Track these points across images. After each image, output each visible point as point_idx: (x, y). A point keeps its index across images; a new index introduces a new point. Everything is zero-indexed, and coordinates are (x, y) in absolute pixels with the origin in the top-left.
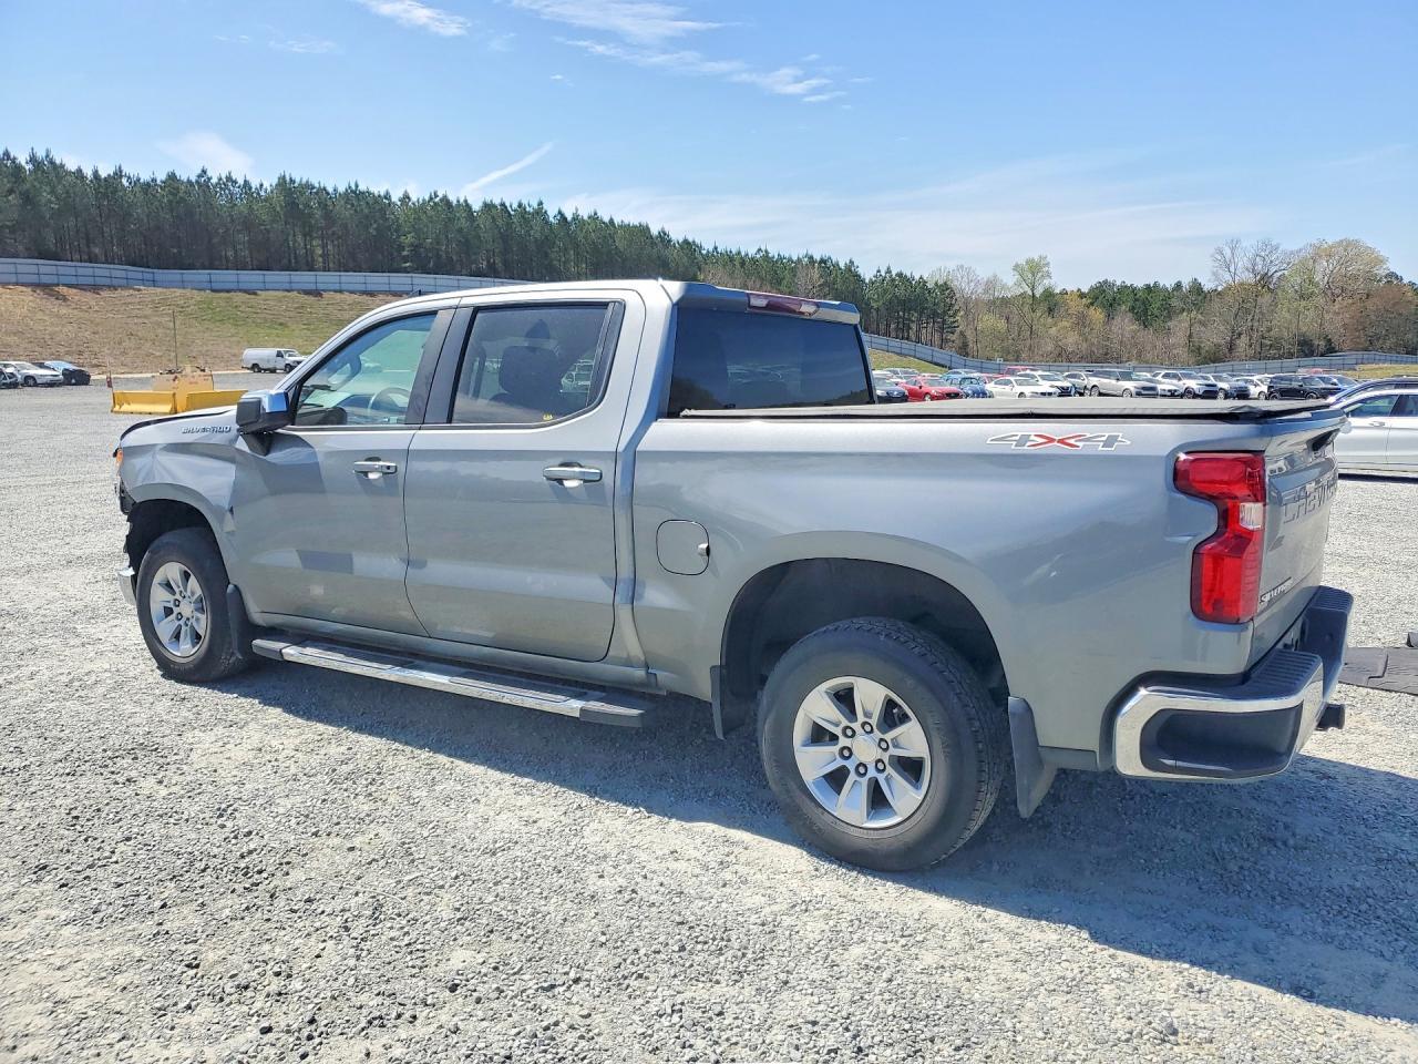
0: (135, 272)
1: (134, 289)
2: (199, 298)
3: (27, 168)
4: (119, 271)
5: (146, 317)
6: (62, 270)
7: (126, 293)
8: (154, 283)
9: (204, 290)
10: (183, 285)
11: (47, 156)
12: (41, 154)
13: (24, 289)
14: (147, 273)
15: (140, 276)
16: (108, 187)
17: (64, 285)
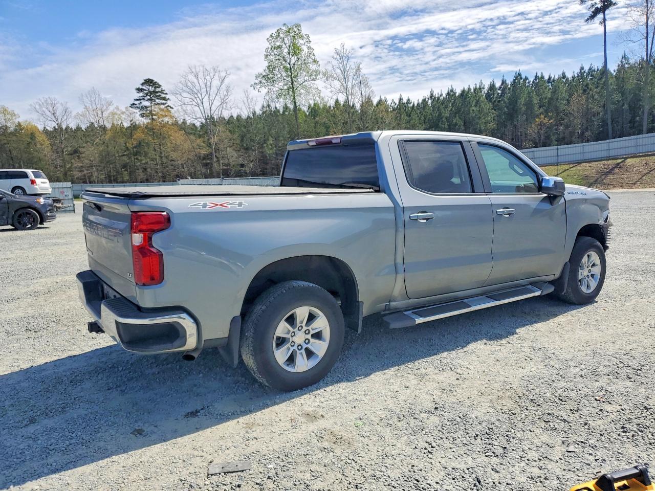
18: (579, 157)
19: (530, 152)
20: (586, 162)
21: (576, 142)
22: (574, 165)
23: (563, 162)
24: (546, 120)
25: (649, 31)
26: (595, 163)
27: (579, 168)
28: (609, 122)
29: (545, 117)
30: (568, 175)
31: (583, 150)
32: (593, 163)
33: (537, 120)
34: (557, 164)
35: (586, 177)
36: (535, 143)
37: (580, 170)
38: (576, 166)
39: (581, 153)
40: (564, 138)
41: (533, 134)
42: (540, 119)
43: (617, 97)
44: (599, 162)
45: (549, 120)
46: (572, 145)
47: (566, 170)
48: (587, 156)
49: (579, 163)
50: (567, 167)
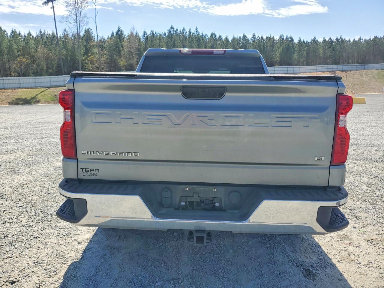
0: (359, 66)
1: (357, 71)
2: (376, 72)
3: (335, 41)
4: (355, 66)
5: (359, 78)
6: (339, 67)
7: (354, 72)
8: (364, 68)
9: (379, 69)
10: (373, 68)
11: (341, 37)
12: (339, 37)
13: (327, 72)
14: (363, 66)
15: (360, 67)
16: (356, 43)
17: (339, 71)
18: (48, 84)
19: (17, 79)
20: (53, 87)
21: (45, 75)
22: (47, 89)
23: (39, 87)
24: (24, 60)
25: (77, 19)
26: (58, 88)
27: (50, 91)
28: (62, 65)
29: (23, 58)
30: (45, 95)
31: (50, 80)
32: (57, 88)
33: (19, 59)
34: (36, 87)
35: (55, 96)
36: (19, 74)
37: (51, 92)
38: (48, 89)
39: (49, 82)
40: (37, 72)
41: (17, 68)
42: (20, 59)
43: (64, 52)
44: (60, 88)
45: (26, 60)
46: (42, 77)
47: (43, 92)
48: (53, 84)
49: (49, 87)
50: (42, 90)
